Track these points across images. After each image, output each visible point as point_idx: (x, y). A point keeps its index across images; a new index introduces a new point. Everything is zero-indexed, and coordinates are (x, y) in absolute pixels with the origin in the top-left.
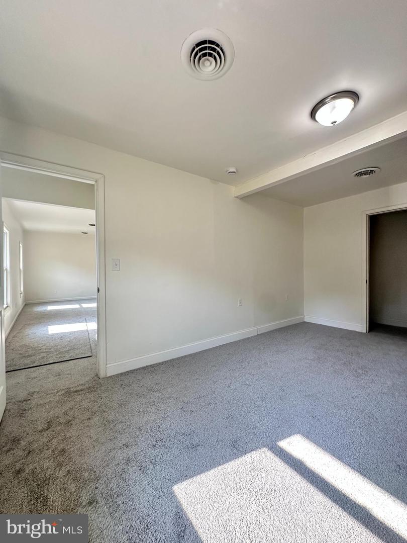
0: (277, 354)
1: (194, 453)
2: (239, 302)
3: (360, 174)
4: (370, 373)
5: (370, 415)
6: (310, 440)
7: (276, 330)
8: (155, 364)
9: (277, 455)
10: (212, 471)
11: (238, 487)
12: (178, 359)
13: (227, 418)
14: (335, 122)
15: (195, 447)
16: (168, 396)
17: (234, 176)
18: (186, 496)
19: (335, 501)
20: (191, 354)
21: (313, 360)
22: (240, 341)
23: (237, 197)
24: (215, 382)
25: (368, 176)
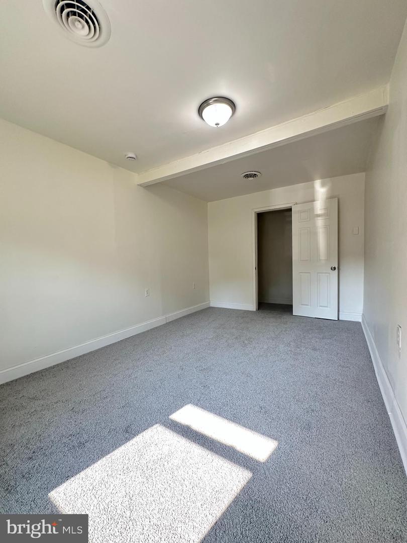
0: (182, 338)
1: (81, 451)
2: (146, 293)
3: (247, 176)
4: (254, 342)
5: (249, 375)
6: (199, 407)
7: (184, 317)
8: (43, 370)
9: (168, 427)
10: (99, 462)
11: (125, 467)
12: (74, 359)
13: (123, 407)
14: (218, 124)
15: (82, 445)
16: (55, 401)
17: (134, 163)
18: (65, 497)
19: (211, 450)
20: (92, 352)
21: (212, 339)
22: (148, 331)
23: (140, 185)
24: (115, 375)
25: (252, 178)
